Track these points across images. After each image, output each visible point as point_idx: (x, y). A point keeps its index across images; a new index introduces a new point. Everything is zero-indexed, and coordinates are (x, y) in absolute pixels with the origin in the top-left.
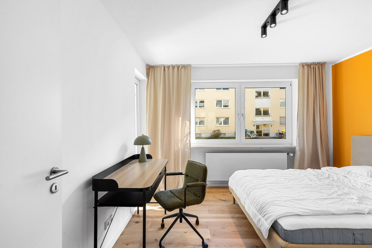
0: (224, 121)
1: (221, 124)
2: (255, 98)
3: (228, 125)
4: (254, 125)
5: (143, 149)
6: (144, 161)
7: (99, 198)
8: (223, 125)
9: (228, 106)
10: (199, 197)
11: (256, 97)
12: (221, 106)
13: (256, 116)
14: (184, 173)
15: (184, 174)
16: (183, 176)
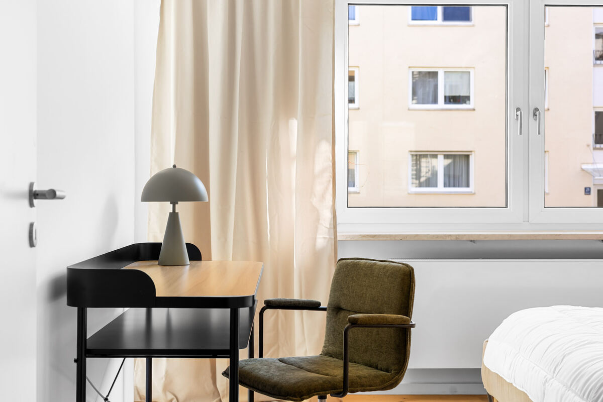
0: (447, 168)
1: (430, 182)
2: (595, 65)
3: (468, 186)
4: (587, 191)
5: (174, 218)
6: (179, 263)
7: (90, 334)
8: (441, 188)
9: (468, 98)
10: (387, 371)
11: (597, 59)
12: (435, 101)
13: (595, 149)
14: (326, 306)
15: (324, 309)
16: (324, 314)
